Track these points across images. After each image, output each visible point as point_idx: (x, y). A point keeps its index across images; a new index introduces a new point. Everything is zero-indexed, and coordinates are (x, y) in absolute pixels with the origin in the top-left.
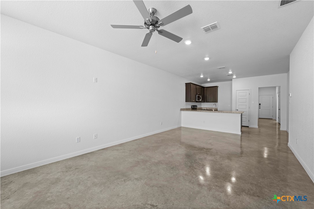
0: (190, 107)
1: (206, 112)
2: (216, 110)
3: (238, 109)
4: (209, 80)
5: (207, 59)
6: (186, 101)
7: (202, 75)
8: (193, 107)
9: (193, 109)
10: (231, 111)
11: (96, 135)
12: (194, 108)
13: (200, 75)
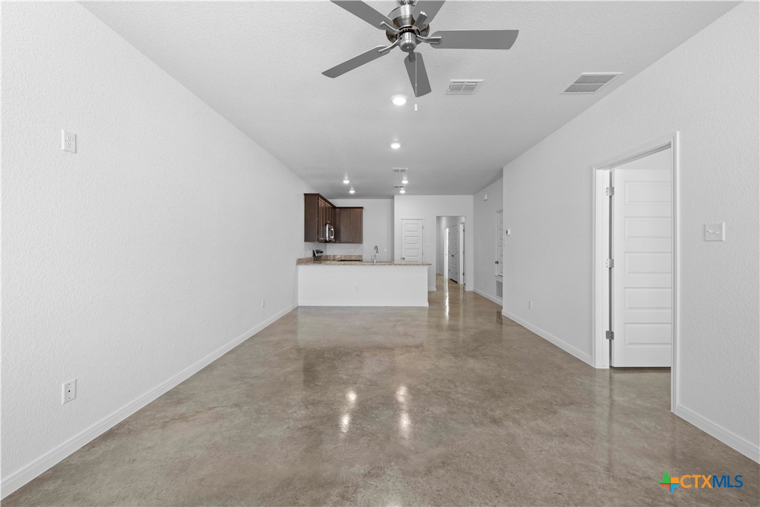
0: (311, 255)
1: (344, 264)
2: (359, 260)
3: (406, 257)
4: (352, 192)
5: (396, 146)
6: (305, 241)
7: (346, 178)
8: (316, 255)
9: (317, 260)
10: (393, 259)
11: (72, 388)
12: (317, 258)
13: (342, 178)
